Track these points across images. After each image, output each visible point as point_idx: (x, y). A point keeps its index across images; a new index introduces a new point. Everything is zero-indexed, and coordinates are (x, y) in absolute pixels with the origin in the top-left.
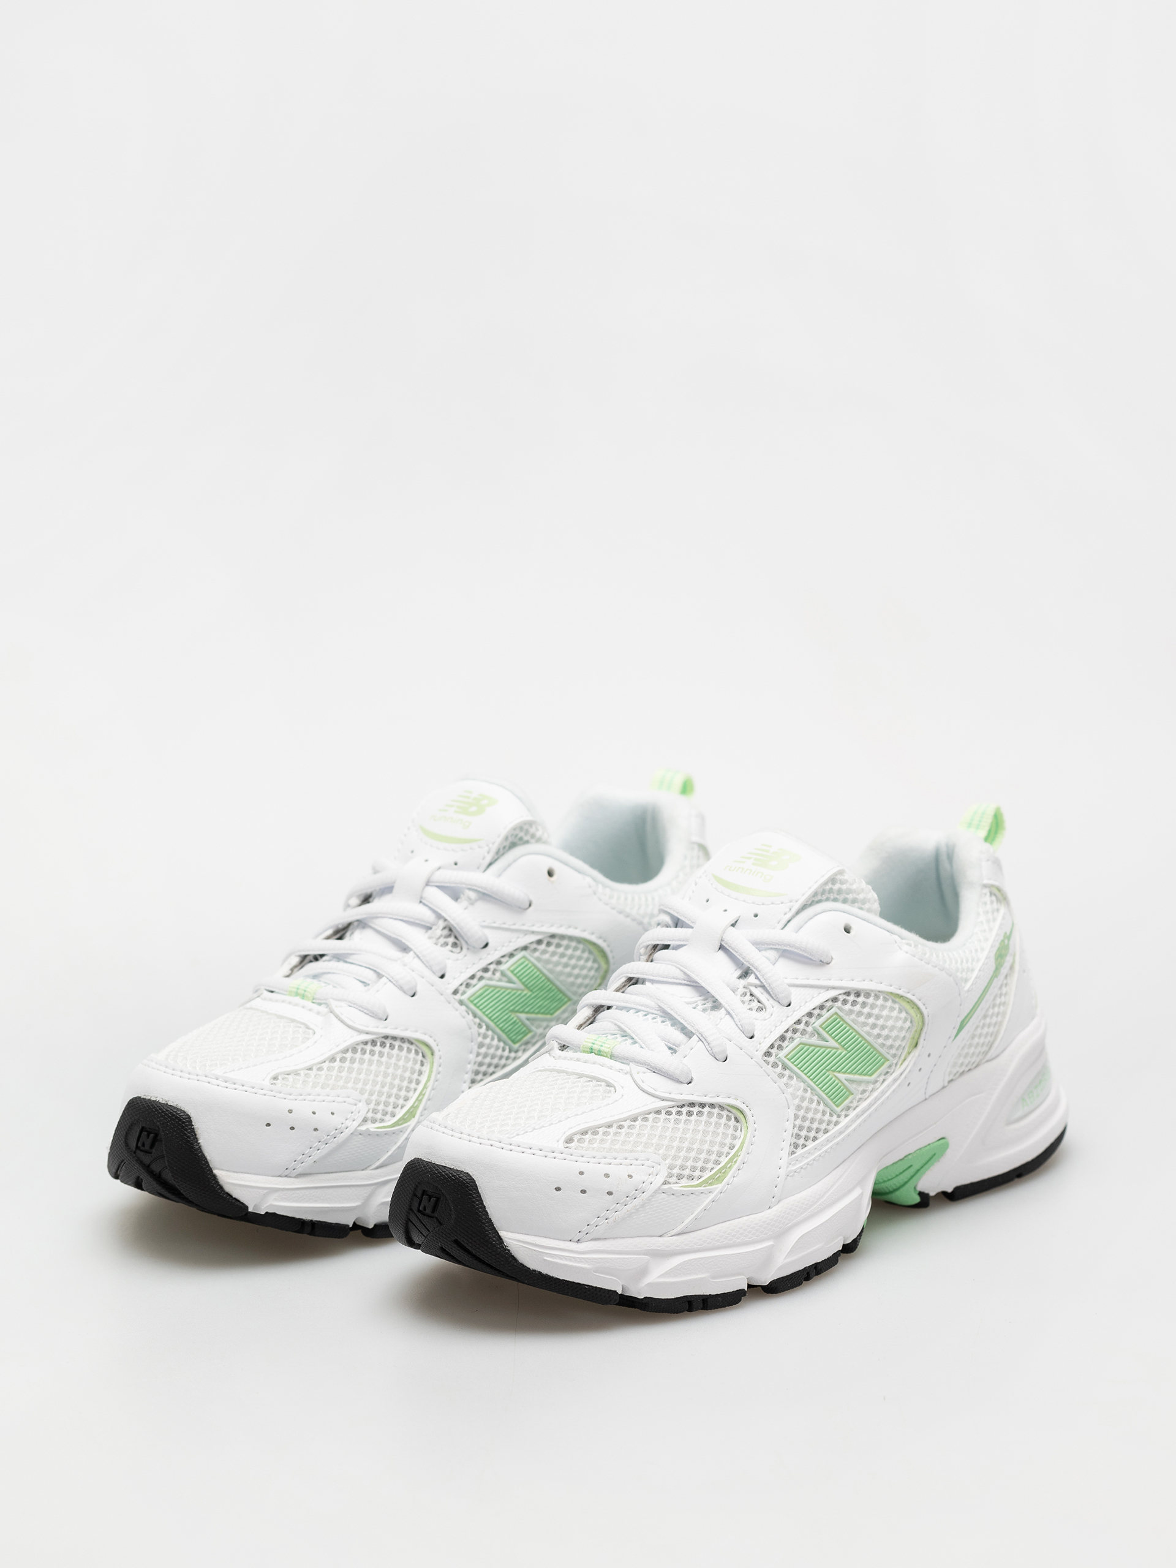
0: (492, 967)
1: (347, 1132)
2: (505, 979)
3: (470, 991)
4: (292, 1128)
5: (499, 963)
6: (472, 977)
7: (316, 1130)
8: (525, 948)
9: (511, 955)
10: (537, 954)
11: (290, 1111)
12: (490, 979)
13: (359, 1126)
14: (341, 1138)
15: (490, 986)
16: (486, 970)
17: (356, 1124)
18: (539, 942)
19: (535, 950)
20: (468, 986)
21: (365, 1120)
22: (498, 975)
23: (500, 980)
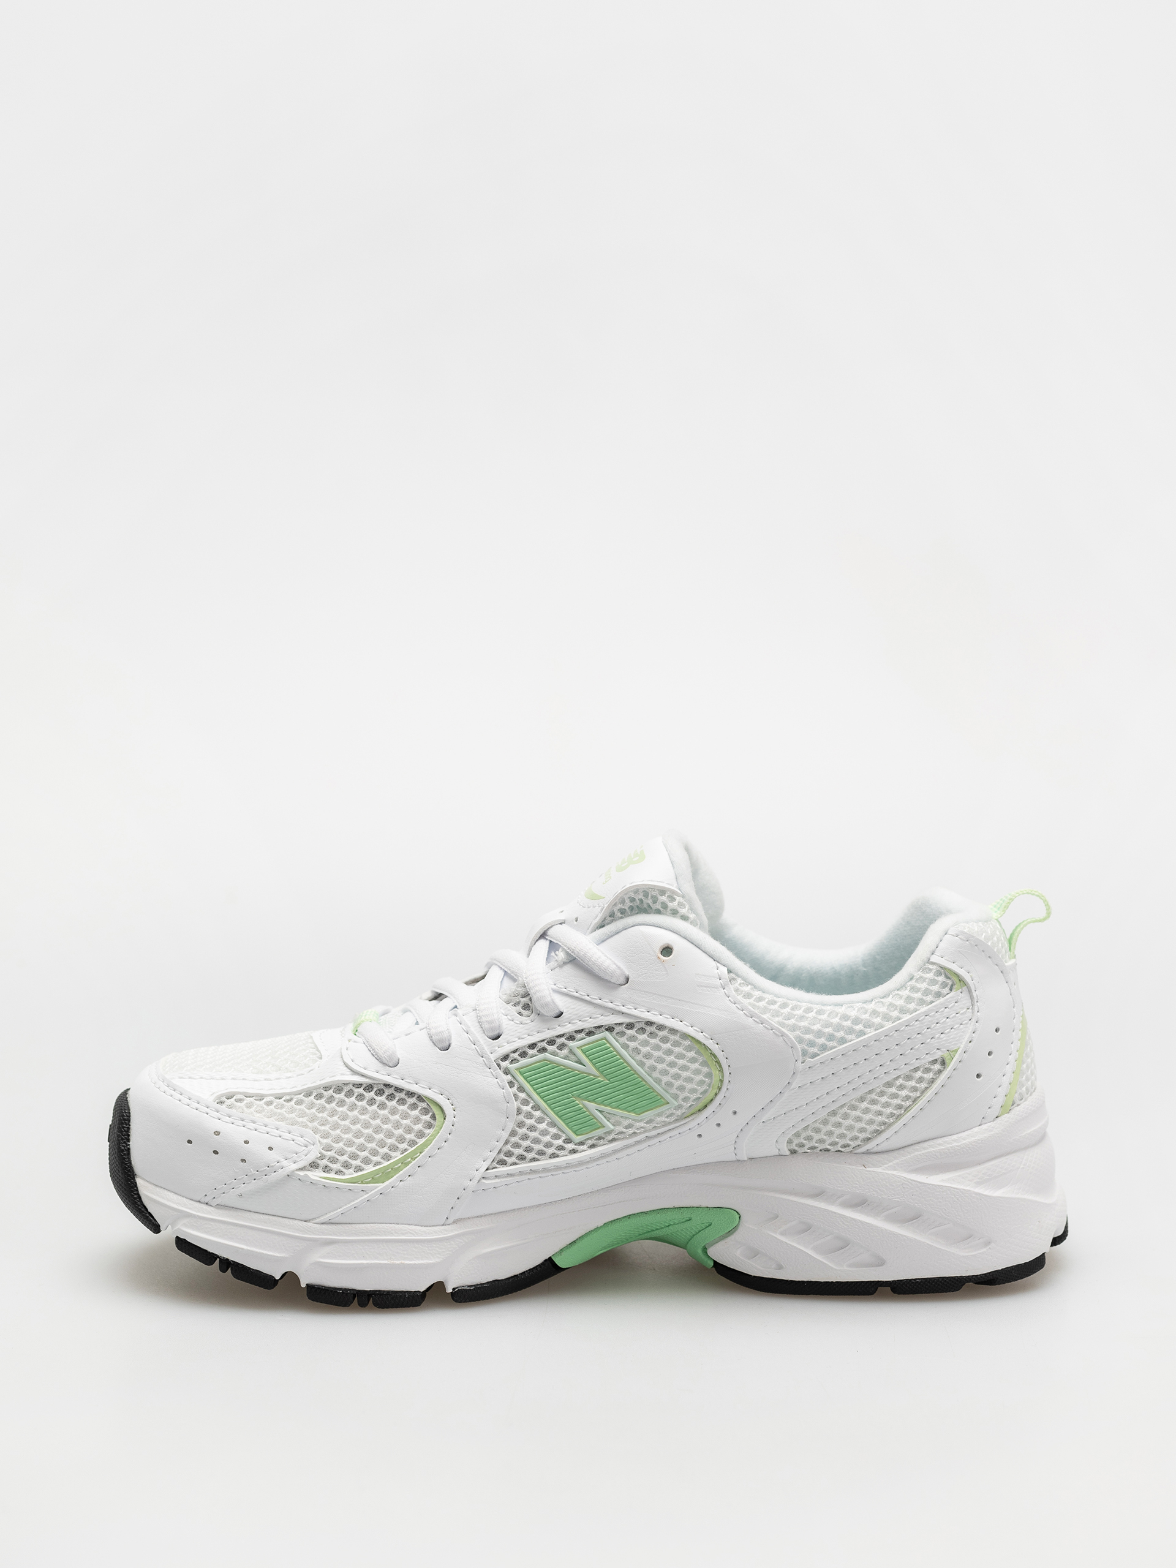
0: (560, 1041)
1: (281, 1173)
2: (573, 1057)
3: (524, 1061)
4: (216, 1152)
5: (571, 1038)
6: (532, 1046)
7: (243, 1161)
8: (610, 1029)
9: (590, 1033)
10: (623, 1040)
11: (217, 1133)
12: (554, 1054)
13: (297, 1170)
14: (273, 1177)
15: (552, 1062)
16: (551, 1042)
17: (294, 1167)
18: (630, 1026)
19: (622, 1034)
20: (524, 1055)
21: (314, 1165)
22: (565, 1051)
23: (566, 1058)
